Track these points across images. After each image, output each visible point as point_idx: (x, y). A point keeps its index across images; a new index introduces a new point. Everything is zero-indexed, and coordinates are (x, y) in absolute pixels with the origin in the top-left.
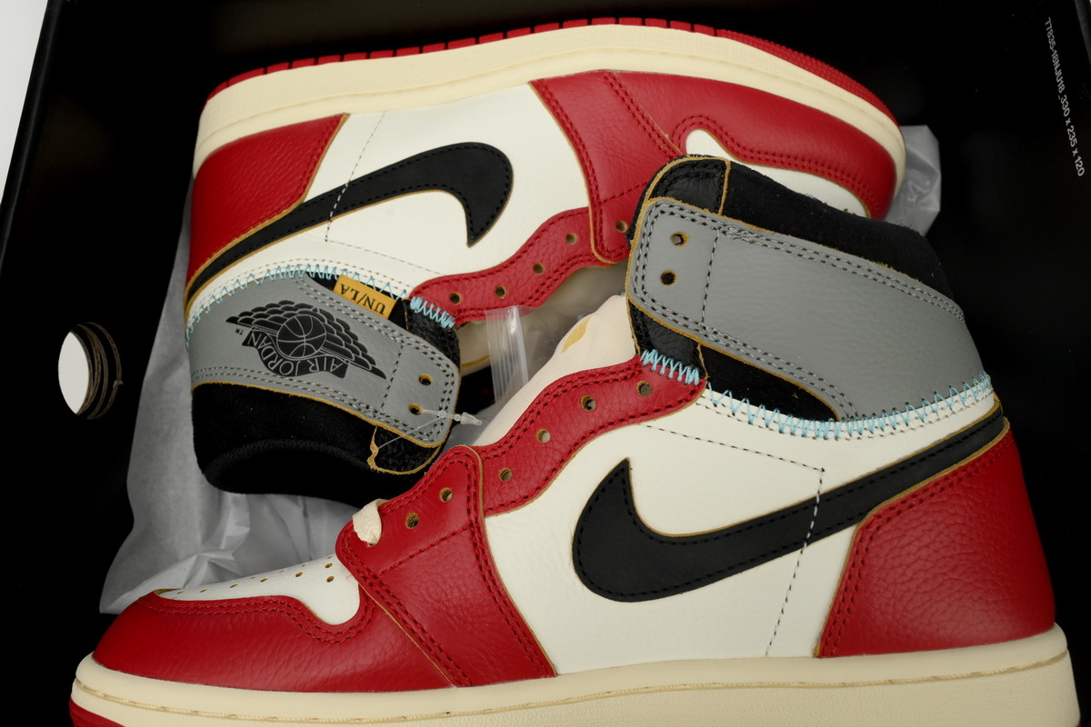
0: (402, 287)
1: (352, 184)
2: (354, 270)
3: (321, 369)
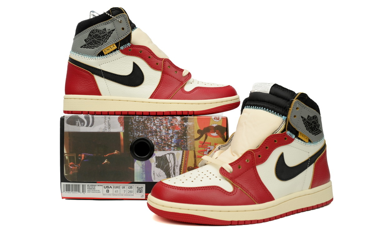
3: (311, 117)
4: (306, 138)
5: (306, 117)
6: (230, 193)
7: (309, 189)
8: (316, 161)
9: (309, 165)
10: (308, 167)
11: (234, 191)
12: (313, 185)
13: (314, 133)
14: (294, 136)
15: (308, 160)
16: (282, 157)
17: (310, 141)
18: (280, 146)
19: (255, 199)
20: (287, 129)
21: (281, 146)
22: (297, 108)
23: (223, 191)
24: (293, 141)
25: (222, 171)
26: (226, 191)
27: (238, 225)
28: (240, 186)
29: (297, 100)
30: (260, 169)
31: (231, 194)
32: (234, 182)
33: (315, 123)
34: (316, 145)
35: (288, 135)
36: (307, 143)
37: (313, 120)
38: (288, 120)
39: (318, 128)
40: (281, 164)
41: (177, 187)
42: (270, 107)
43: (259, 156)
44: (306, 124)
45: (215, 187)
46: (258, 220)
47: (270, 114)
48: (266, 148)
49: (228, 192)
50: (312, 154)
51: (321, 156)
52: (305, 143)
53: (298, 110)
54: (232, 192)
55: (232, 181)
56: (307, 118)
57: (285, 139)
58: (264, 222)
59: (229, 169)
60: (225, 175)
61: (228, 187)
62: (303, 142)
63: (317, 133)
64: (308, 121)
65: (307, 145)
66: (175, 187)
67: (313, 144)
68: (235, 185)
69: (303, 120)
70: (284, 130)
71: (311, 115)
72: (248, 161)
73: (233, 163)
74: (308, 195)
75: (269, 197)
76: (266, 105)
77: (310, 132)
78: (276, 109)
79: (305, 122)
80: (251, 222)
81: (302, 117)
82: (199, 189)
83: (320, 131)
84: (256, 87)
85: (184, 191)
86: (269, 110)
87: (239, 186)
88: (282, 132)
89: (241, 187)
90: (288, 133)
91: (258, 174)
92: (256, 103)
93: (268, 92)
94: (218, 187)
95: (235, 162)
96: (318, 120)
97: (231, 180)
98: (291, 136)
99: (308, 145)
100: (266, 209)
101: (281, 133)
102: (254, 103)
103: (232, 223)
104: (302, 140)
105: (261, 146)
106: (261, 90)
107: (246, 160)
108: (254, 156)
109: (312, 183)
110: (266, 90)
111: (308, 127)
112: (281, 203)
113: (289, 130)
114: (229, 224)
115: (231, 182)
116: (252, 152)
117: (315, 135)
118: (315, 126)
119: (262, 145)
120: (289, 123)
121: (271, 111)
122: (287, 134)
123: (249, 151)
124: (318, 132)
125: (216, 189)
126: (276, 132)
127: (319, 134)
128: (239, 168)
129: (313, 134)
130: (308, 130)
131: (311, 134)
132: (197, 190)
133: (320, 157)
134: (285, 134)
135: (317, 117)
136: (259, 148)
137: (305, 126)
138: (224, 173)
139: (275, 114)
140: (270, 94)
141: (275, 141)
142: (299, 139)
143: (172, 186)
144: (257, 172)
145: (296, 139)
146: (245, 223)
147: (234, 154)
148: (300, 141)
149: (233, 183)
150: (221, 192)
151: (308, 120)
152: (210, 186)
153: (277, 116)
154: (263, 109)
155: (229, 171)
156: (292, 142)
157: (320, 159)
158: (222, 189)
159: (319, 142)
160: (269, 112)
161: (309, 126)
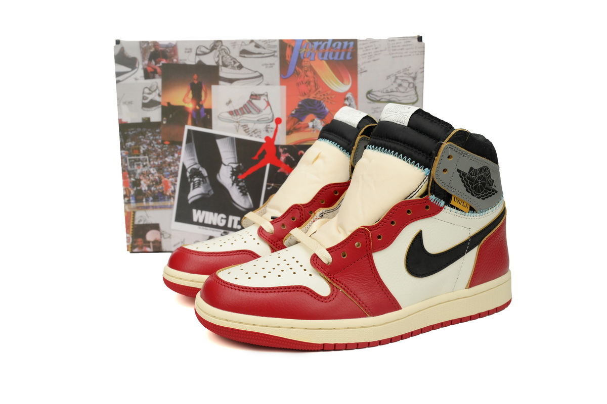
0: (446, 210)
1: (463, 254)
2: (462, 216)
3: (476, 170)
4: (465, 204)
5: (467, 171)
6: (325, 298)
7: (466, 288)
8: (482, 242)
9: (469, 250)
10: (467, 252)
11: (331, 295)
12: (473, 282)
13: (482, 196)
14: (443, 203)
15: (467, 241)
16: (419, 238)
17: (472, 209)
18: (416, 220)
19: (366, 309)
20: (431, 193)
21: (418, 220)
22: (449, 157)
23: (313, 295)
24: (441, 211)
25: (315, 260)
26: (318, 295)
27: (335, 350)
28: (343, 286)
29: (450, 143)
30: (379, 258)
31: (325, 301)
32: (333, 281)
33: (484, 179)
34: (484, 215)
35: (432, 201)
36: (467, 214)
37: (481, 175)
38: (432, 177)
39: (489, 187)
40: (416, 250)
41: (238, 286)
42: (406, 151)
43: (379, 237)
44: (467, 182)
45: (300, 287)
46: (369, 343)
47: (405, 163)
48: (392, 223)
49: (321, 297)
50: (474, 231)
51: (492, 233)
52: (463, 213)
53: (450, 160)
54: (329, 297)
55: (330, 278)
56: (469, 173)
57: (427, 207)
58: (380, 344)
59: (326, 258)
60: (319, 267)
61: (322, 287)
62: (459, 212)
63: (486, 195)
64: (471, 177)
65: (466, 217)
66: (234, 286)
67: (478, 214)
68: (334, 284)
69: (460, 176)
70: (426, 193)
71: (477, 167)
72: (359, 245)
73: (333, 248)
74: (464, 298)
75: (392, 305)
76: (399, 147)
77: (474, 196)
78: (416, 155)
79: (465, 179)
80: (358, 346)
81: (459, 171)
82: (274, 290)
83: (493, 191)
84: (388, 112)
85: (248, 293)
86: (403, 157)
87: (341, 287)
88: (421, 196)
89: (344, 289)
90: (432, 198)
91: (374, 267)
92: (384, 142)
93: (406, 124)
94: (305, 288)
95: (337, 246)
96: (490, 173)
97: (328, 276)
98: (437, 204)
99: (469, 217)
100: (383, 324)
101: (420, 198)
102: (382, 142)
103: (324, 348)
104: (457, 209)
105: (383, 221)
106: (395, 118)
107: (356, 244)
108: (369, 236)
109: (472, 278)
110: (403, 119)
111: (469, 187)
112: (413, 314)
113: (434, 194)
114: (320, 349)
115: (329, 280)
116: (366, 230)
117: (484, 199)
118: (484, 184)
119: (385, 218)
120: (434, 182)
121: (407, 159)
122: (430, 199)
123: (362, 229)
124: (490, 193)
125: (302, 291)
126: (411, 195)
127: (491, 196)
128: (344, 257)
129: (479, 198)
130: (469, 192)
131: (475, 198)
132: (271, 292)
133: (490, 234)
134: (427, 199)
135: (488, 168)
136: (380, 223)
137: (465, 186)
138: (317, 265)
139: (413, 164)
140: (409, 128)
141: (408, 212)
142: (452, 206)
143: (231, 285)
144: (373, 263)
145: (447, 207)
146: (347, 347)
147: (340, 229)
148: (454, 210)
149: (330, 281)
150: (310, 297)
151: (471, 174)
152: (291, 286)
153: (416, 168)
154: (394, 153)
155: (325, 262)
156: (438, 213)
157: (489, 239)
158: (311, 291)
159: (490, 211)
160: (404, 160)
161: (472, 185)
